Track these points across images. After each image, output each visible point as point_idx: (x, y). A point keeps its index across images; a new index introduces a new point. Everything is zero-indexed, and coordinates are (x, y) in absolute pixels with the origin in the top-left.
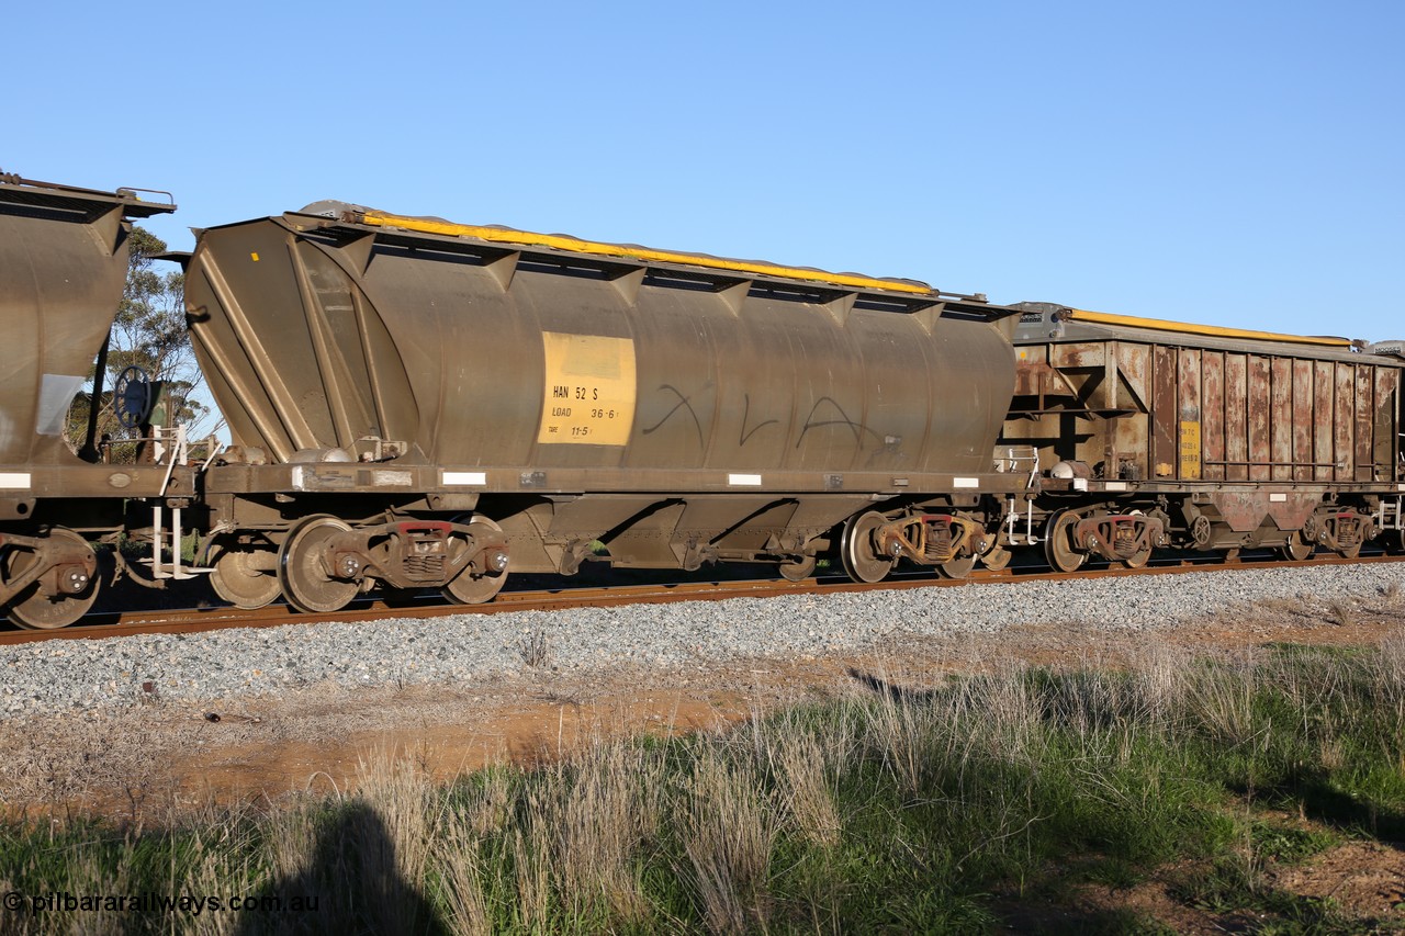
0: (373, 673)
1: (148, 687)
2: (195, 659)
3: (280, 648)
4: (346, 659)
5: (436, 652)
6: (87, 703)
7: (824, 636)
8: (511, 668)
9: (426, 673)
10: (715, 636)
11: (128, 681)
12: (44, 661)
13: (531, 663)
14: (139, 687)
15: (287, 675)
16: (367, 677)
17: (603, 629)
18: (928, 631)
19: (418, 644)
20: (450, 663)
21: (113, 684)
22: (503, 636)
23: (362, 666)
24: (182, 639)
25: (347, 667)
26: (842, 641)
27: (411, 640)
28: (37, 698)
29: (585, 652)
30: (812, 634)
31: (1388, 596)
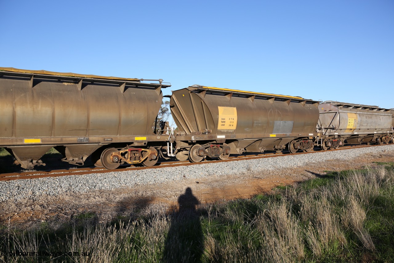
0: (221, 173)
1: (184, 176)
2: (191, 171)
3: (205, 168)
4: (216, 170)
5: (231, 168)
6: (175, 180)
7: (296, 163)
8: (245, 171)
9: (230, 172)
10: (278, 164)
11: (181, 175)
12: (166, 172)
13: (248, 170)
14: (182, 176)
15: (207, 173)
16: (221, 174)
17: (259, 163)
18: (313, 162)
19: (228, 167)
20: (234, 171)
21: (178, 176)
22: (242, 165)
23: (219, 171)
24: (188, 167)
25: (217, 172)
26: (300, 164)
27: (226, 166)
28: (166, 178)
29: (256, 168)
30: (294, 163)
31: (384, 152)
